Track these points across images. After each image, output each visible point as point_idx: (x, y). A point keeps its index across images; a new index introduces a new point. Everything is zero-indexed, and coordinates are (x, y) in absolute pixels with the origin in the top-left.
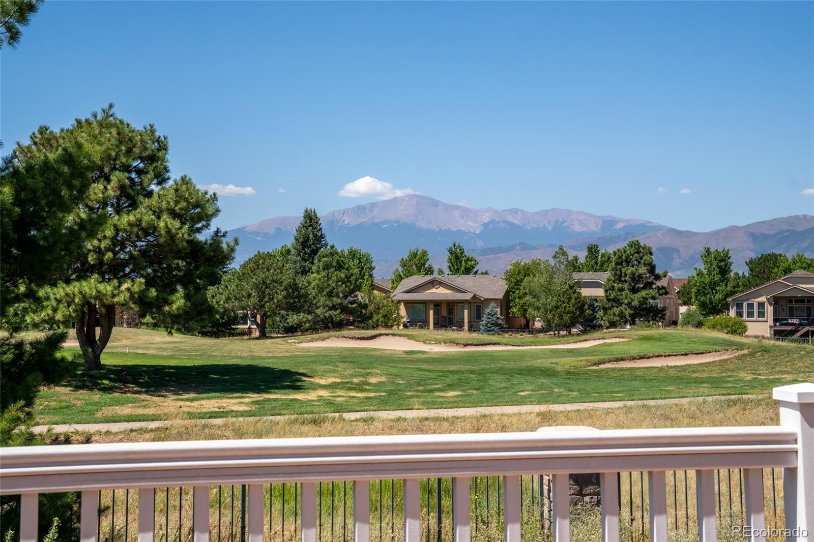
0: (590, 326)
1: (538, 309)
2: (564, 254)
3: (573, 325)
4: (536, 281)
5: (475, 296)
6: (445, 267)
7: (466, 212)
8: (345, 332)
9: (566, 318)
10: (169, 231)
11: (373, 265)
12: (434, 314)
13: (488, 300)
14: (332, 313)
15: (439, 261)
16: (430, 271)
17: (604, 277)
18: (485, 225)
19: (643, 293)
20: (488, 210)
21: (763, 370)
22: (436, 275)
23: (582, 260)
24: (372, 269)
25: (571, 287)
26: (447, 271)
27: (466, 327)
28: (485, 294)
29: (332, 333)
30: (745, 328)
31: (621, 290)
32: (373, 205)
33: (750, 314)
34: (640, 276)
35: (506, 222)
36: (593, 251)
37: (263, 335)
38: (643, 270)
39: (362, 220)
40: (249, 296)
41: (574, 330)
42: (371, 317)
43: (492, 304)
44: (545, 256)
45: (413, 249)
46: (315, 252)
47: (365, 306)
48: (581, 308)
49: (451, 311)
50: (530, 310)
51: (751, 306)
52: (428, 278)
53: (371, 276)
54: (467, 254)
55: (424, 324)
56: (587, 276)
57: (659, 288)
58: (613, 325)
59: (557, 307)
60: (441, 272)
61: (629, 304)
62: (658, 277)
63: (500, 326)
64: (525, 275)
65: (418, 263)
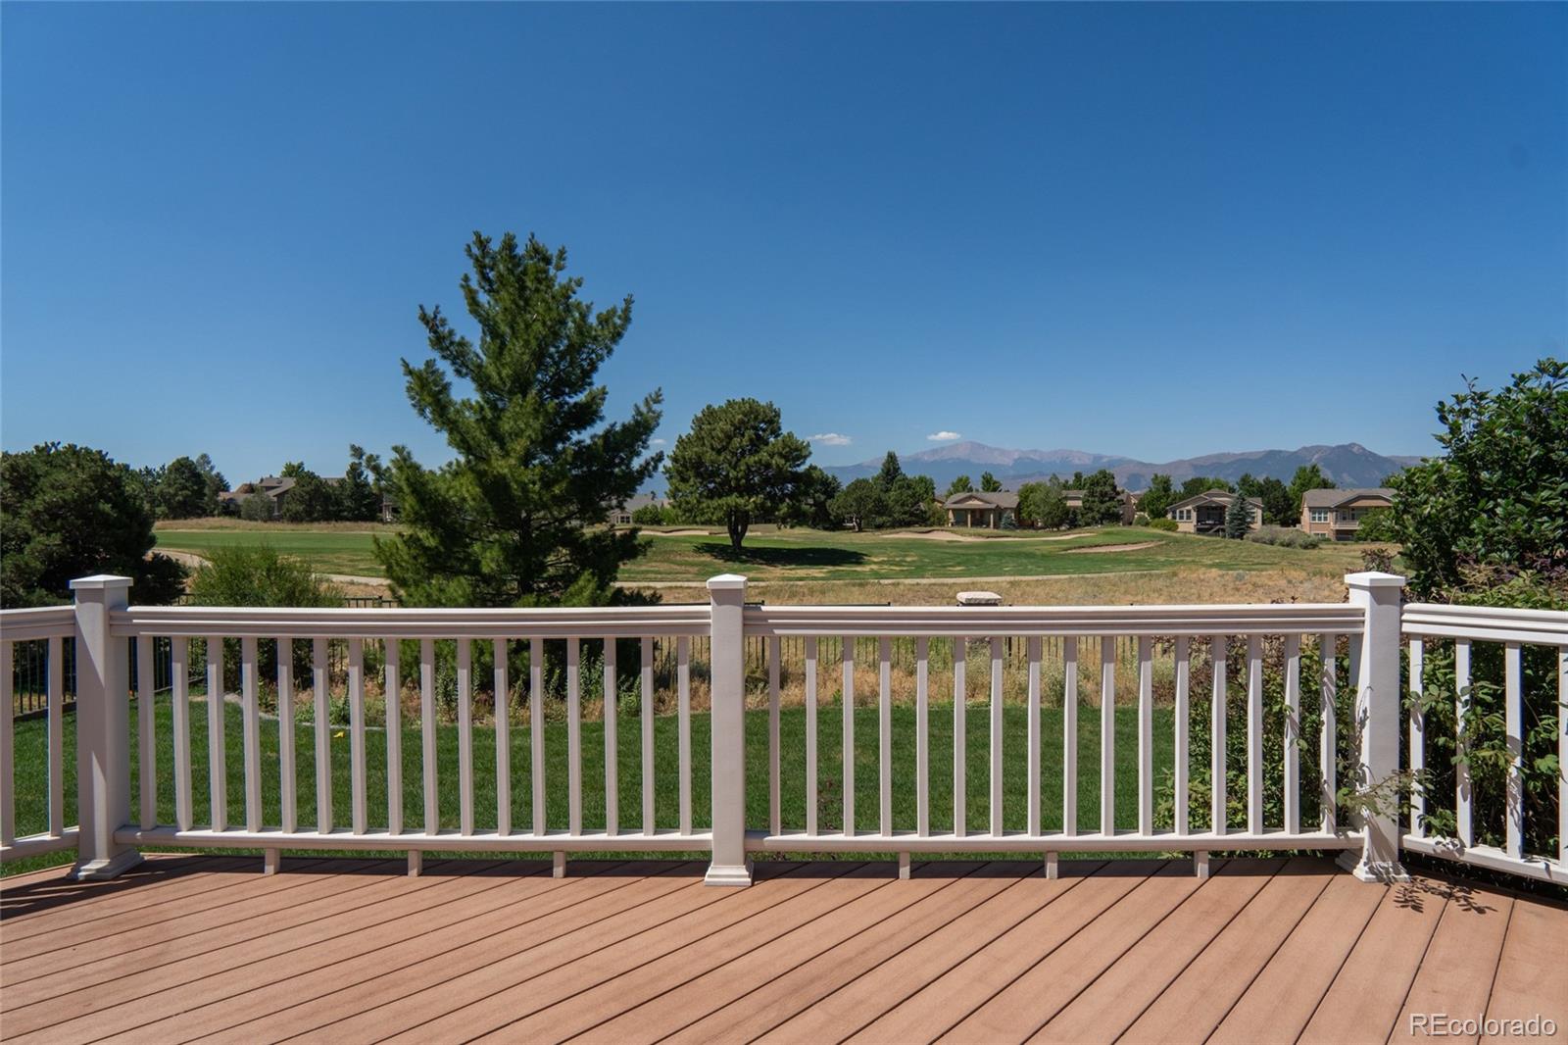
0: (1073, 525)
1: (1038, 514)
2: (1057, 478)
3: (1061, 525)
4: (1037, 496)
5: (997, 506)
6: (980, 487)
7: (1003, 452)
8: (912, 529)
9: (1056, 520)
10: (778, 466)
11: (935, 486)
12: (972, 517)
13: (1006, 509)
14: (904, 516)
15: (976, 483)
16: (971, 490)
17: (1082, 494)
18: (1015, 460)
19: (1108, 504)
20: (1017, 450)
21: (1173, 554)
22: (974, 493)
23: (1071, 482)
24: (933, 488)
25: (1060, 500)
26: (981, 490)
27: (991, 526)
28: (1004, 505)
29: (904, 529)
30: (1177, 527)
31: (1094, 502)
32: (943, 449)
33: (1181, 518)
34: (1106, 493)
35: (1029, 458)
36: (1078, 476)
37: (860, 530)
39: (935, 458)
40: (852, 505)
41: (1063, 528)
42: (929, 519)
43: (1009, 511)
44: (1046, 480)
45: (959, 476)
46: (893, 478)
47: (925, 512)
48: (1067, 513)
49: (982, 516)
50: (1034, 515)
51: (1182, 512)
52: (968, 494)
53: (933, 493)
54: (994, 479)
55: (966, 524)
56: (1072, 493)
57: (1119, 501)
58: (1088, 524)
59: (1050, 513)
60: (977, 491)
61: (1098, 511)
62: (1118, 494)
63: (1014, 525)
64: (1031, 492)
65: (963, 485)
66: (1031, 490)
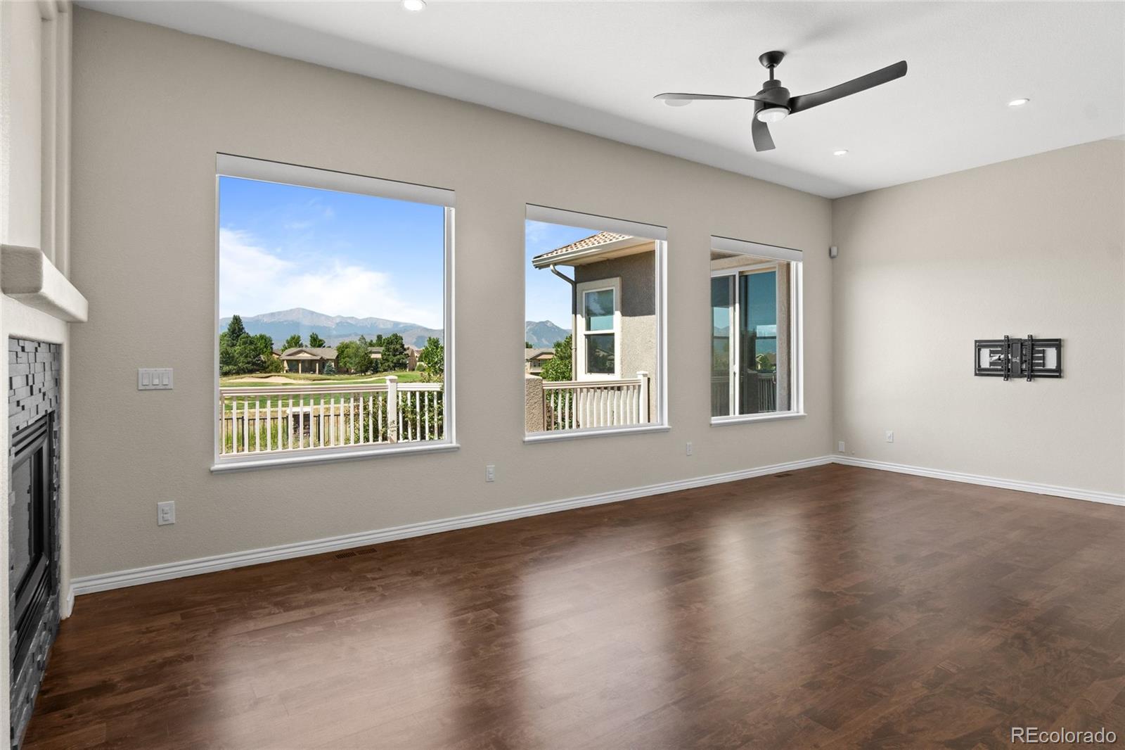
0: (376, 371)
1: (351, 363)
2: (364, 339)
3: (367, 371)
4: (350, 351)
5: (322, 358)
6: (308, 344)
7: (327, 317)
8: (254, 375)
9: (363, 367)
11: (273, 342)
12: (302, 366)
13: (328, 360)
14: (247, 365)
15: (306, 341)
16: (301, 346)
17: (382, 349)
18: (337, 324)
19: (398, 357)
20: (339, 316)
22: (304, 348)
23: (374, 341)
24: (272, 344)
25: (366, 354)
26: (309, 346)
27: (317, 372)
28: (326, 357)
29: (246, 375)
31: (389, 355)
34: (397, 349)
35: (347, 323)
36: (379, 337)
38: (398, 346)
39: (273, 320)
41: (369, 373)
42: (268, 367)
43: (330, 361)
44: (356, 340)
45: (293, 335)
46: (238, 336)
47: (265, 362)
48: (371, 363)
49: (310, 364)
50: (348, 364)
52: (299, 349)
53: (272, 348)
54: (320, 338)
55: (297, 371)
56: (374, 349)
57: (406, 355)
58: (385, 370)
59: (359, 363)
60: (306, 346)
61: (392, 362)
62: (405, 350)
63: (334, 372)
64: (346, 348)
65: (295, 342)
66: (347, 346)
